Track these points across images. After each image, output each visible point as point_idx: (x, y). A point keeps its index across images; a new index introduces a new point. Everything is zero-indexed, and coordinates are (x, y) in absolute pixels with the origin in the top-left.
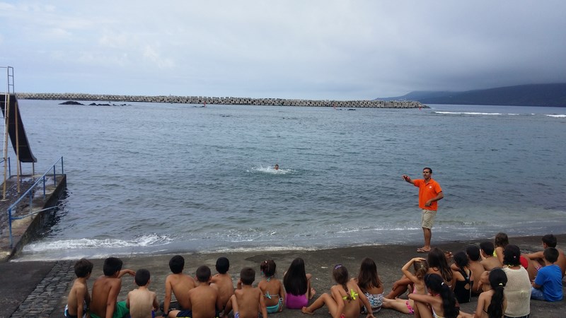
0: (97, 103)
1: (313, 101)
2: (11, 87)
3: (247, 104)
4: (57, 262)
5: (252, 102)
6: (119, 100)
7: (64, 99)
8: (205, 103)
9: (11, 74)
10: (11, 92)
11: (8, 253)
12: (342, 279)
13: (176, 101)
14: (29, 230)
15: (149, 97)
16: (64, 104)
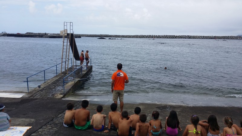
0: (111, 38)
1: (205, 36)
2: (72, 30)
3: (173, 38)
4: (78, 101)
5: (176, 37)
6: (120, 37)
7: (99, 37)
8: (155, 38)
9: (71, 25)
10: (72, 32)
11: (62, 96)
12: (195, 122)
13: (142, 37)
14: (72, 87)
15: (132, 36)
16: (99, 38)
